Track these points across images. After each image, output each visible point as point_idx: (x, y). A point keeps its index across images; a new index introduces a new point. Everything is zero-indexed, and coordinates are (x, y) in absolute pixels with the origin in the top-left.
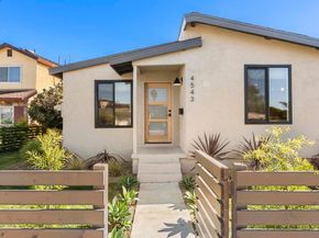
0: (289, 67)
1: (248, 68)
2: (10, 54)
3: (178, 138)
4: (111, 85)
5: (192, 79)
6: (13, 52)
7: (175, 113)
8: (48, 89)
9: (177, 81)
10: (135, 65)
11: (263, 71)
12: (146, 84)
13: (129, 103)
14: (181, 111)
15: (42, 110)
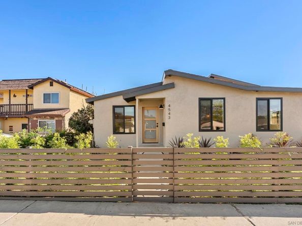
0: (224, 99)
1: (201, 99)
2: (51, 85)
3: (162, 140)
4: (123, 108)
5: (169, 106)
6: (54, 83)
7: (160, 125)
8: (80, 109)
9: (161, 107)
10: (137, 98)
11: (209, 101)
12: (143, 107)
13: (133, 115)
14: (164, 124)
15: (78, 123)
